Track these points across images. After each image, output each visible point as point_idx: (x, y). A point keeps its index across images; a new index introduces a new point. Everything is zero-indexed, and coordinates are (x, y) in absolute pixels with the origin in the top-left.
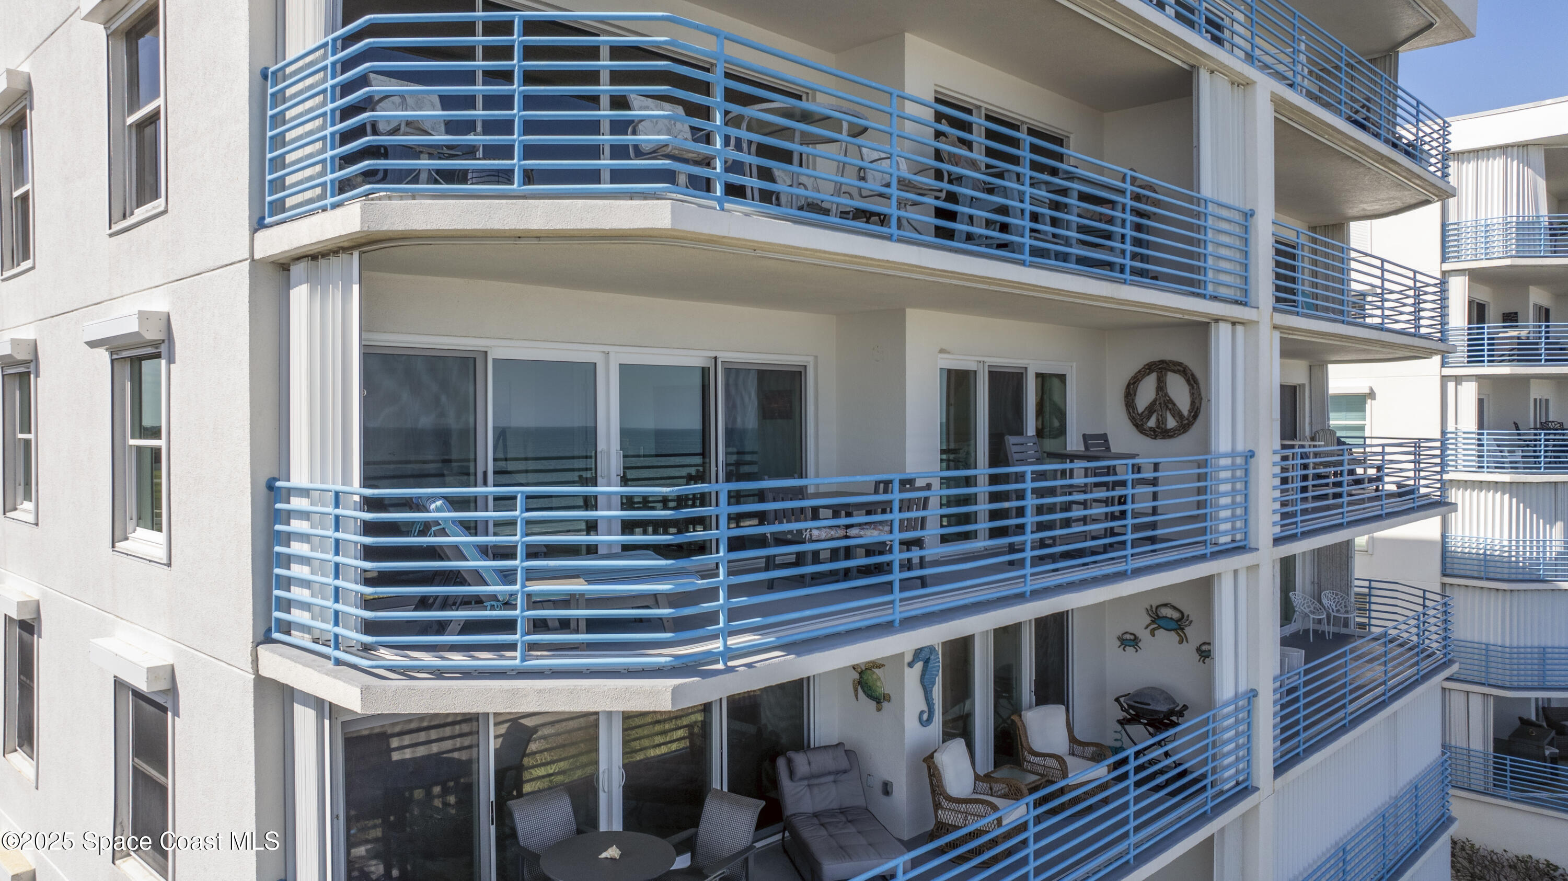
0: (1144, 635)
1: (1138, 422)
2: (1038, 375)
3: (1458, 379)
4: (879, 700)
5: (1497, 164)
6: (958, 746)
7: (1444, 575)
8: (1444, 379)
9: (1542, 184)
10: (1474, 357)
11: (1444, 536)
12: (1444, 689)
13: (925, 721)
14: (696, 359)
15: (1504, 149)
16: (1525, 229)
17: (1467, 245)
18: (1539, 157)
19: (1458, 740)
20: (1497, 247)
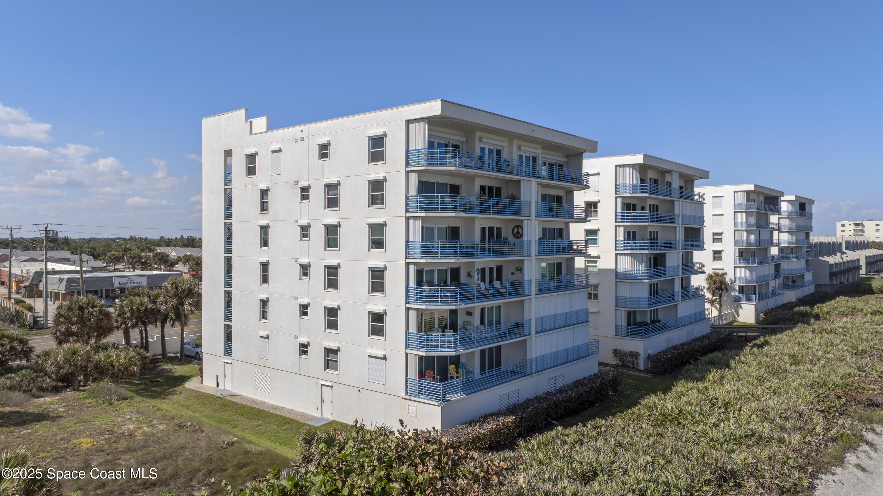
0: (515, 272)
1: (514, 235)
2: (497, 228)
3: (619, 226)
4: (471, 277)
5: (628, 169)
6: (483, 283)
7: (616, 279)
8: (616, 226)
9: (638, 175)
10: (623, 221)
11: (616, 268)
12: (616, 310)
13: (478, 280)
14: (445, 226)
15: (629, 166)
16: (634, 186)
17: (621, 190)
18: (638, 168)
19: (619, 323)
20: (628, 192)
